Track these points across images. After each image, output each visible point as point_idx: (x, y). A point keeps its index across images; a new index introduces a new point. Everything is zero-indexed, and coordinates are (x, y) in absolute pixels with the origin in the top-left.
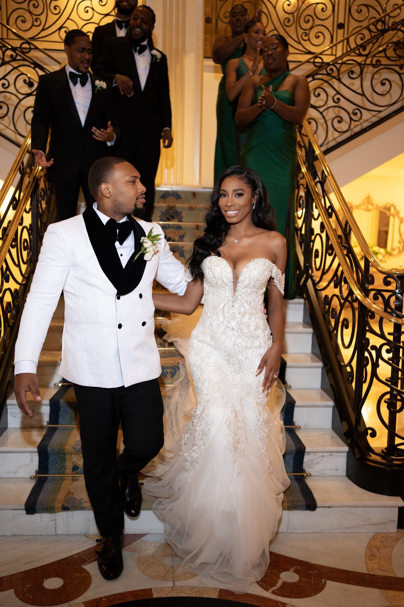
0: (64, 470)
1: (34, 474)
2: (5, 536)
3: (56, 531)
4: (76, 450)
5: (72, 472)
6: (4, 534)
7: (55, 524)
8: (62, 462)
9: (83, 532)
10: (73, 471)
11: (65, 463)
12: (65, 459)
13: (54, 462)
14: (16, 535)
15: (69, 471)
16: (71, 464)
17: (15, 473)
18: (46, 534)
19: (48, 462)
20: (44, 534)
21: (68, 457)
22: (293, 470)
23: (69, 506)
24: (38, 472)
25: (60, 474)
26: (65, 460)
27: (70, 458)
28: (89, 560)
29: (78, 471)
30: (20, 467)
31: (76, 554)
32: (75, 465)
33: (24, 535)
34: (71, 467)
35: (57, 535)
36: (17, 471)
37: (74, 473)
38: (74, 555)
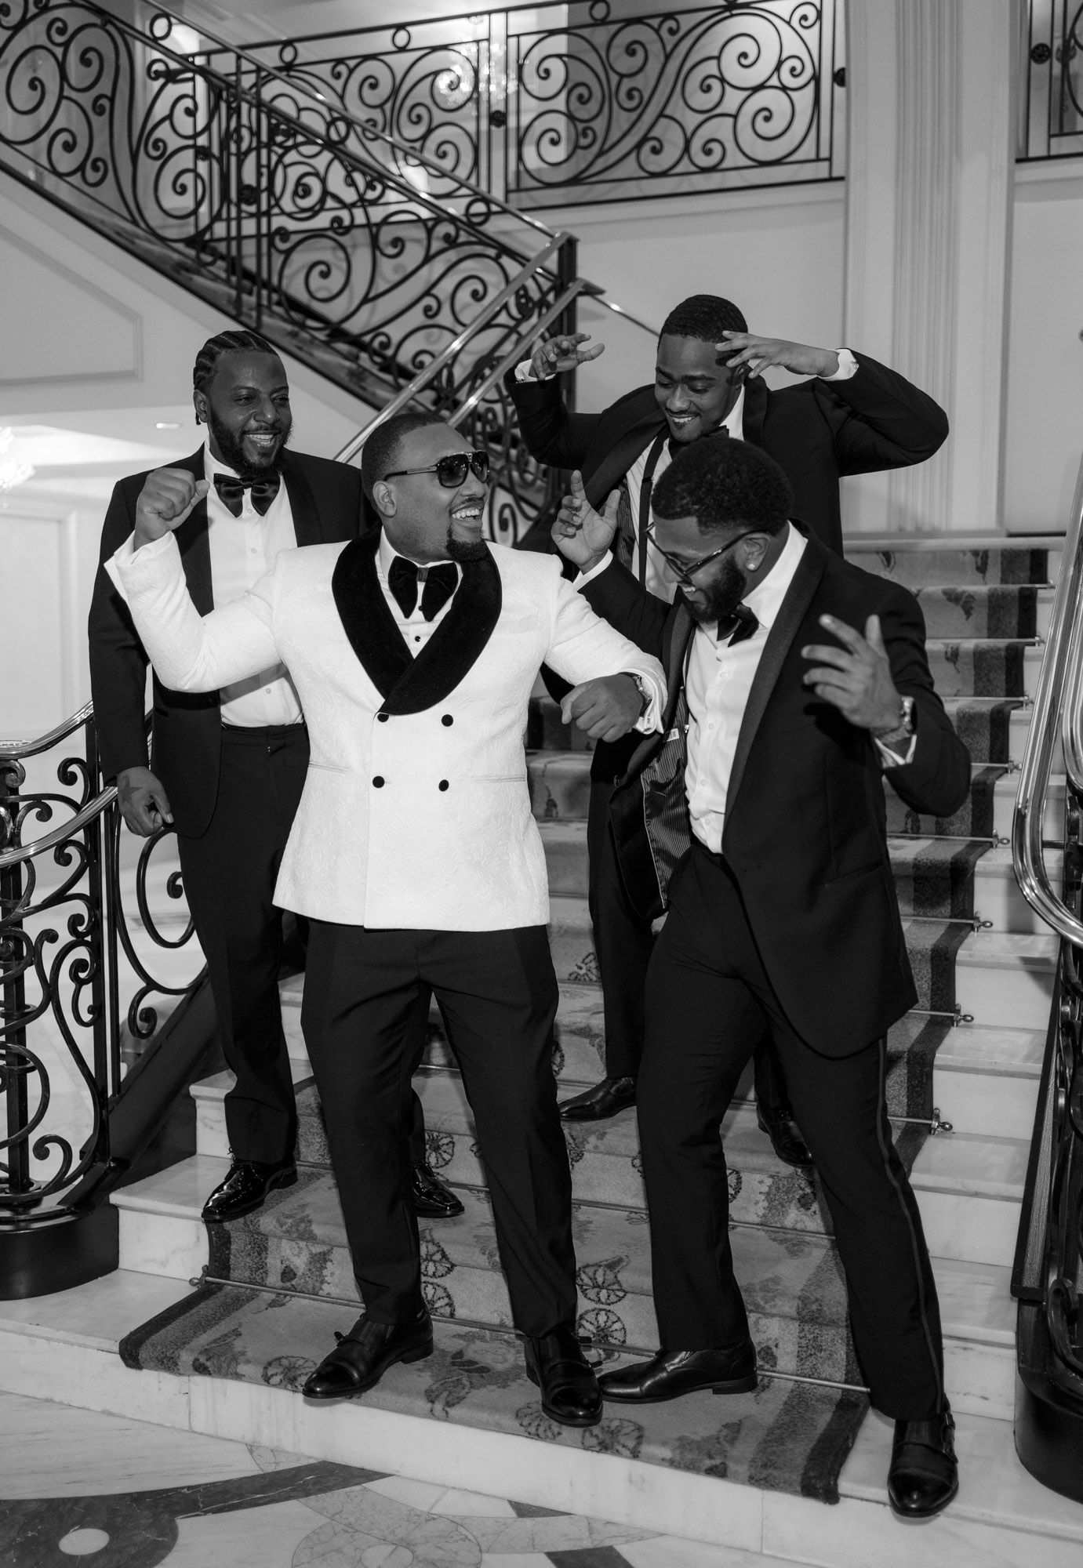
0: (264, 1275)
1: (199, 1274)
2: (89, 1409)
3: (190, 1423)
4: (284, 1228)
5: (280, 1284)
6: (87, 1407)
7: (189, 1403)
8: (260, 1254)
9: (249, 1439)
10: (282, 1281)
11: (266, 1258)
12: (265, 1247)
13: (242, 1251)
14: (110, 1414)
15: (275, 1279)
16: (279, 1262)
17: (164, 1264)
18: (169, 1425)
19: (229, 1249)
20: (166, 1424)
21: (272, 1243)
22: (846, 1374)
23: (208, 1364)
24: (207, 1271)
25: (253, 1284)
26: (266, 1249)
27: (278, 1247)
28: (204, 1507)
29: (294, 1282)
30: (174, 1252)
31: (189, 1488)
32: (286, 1267)
33: (125, 1417)
34: (280, 1271)
35: (194, 1432)
36: (167, 1261)
37: (285, 1285)
38: (183, 1488)
